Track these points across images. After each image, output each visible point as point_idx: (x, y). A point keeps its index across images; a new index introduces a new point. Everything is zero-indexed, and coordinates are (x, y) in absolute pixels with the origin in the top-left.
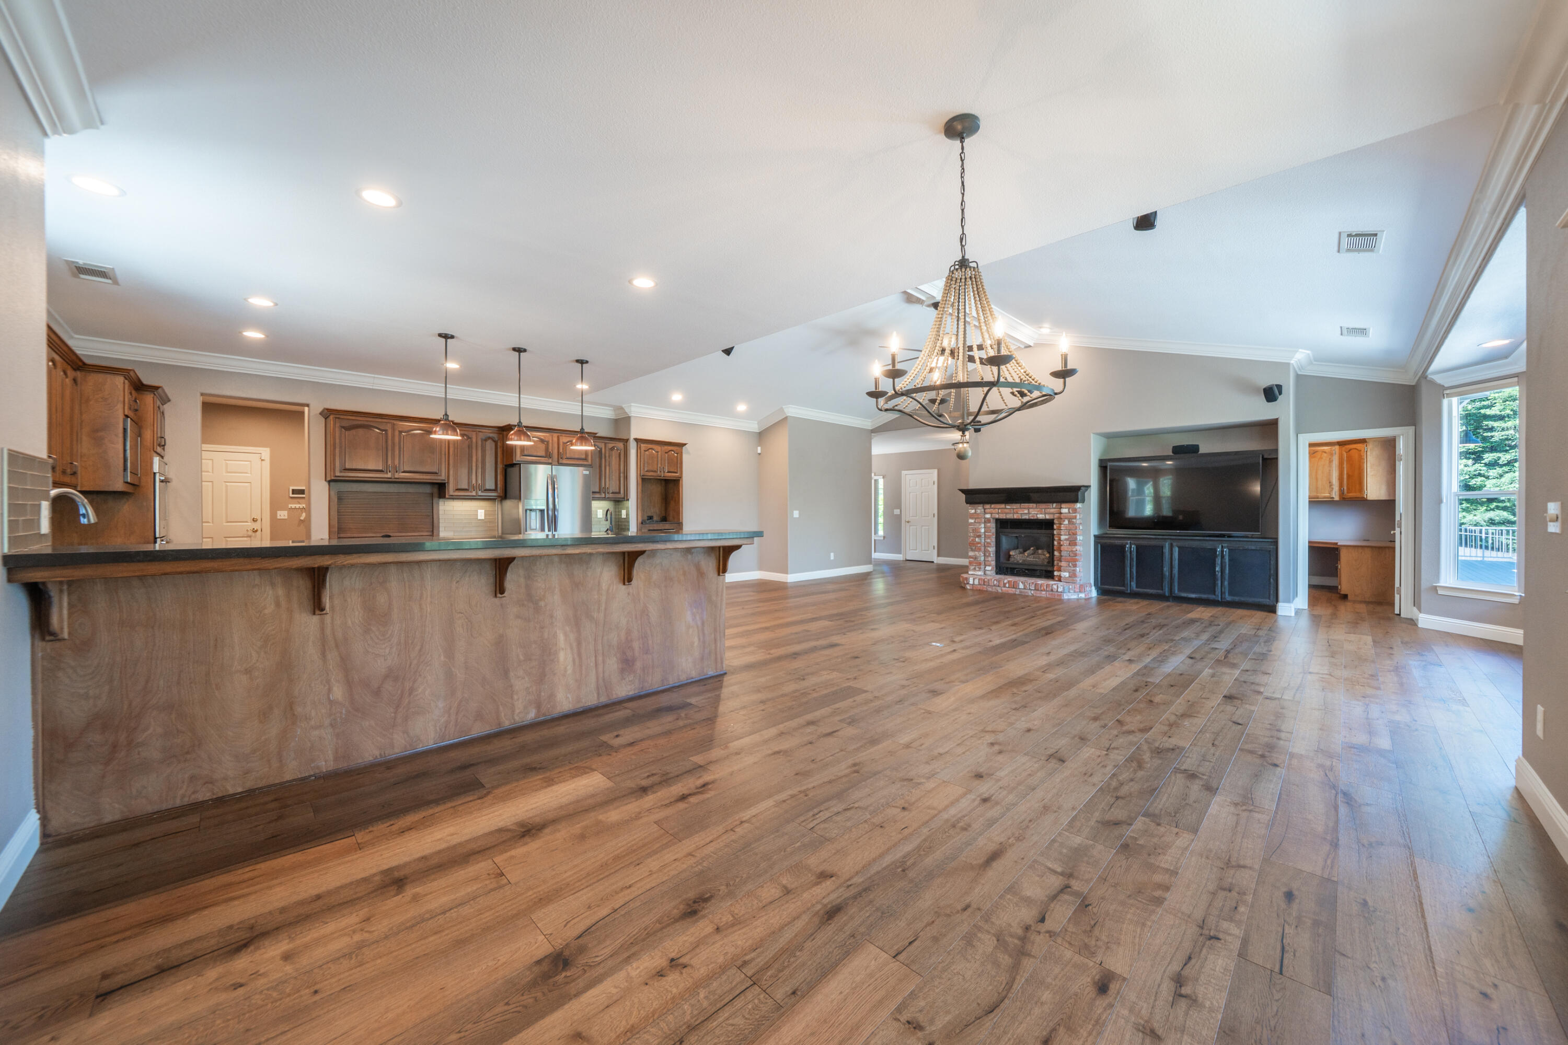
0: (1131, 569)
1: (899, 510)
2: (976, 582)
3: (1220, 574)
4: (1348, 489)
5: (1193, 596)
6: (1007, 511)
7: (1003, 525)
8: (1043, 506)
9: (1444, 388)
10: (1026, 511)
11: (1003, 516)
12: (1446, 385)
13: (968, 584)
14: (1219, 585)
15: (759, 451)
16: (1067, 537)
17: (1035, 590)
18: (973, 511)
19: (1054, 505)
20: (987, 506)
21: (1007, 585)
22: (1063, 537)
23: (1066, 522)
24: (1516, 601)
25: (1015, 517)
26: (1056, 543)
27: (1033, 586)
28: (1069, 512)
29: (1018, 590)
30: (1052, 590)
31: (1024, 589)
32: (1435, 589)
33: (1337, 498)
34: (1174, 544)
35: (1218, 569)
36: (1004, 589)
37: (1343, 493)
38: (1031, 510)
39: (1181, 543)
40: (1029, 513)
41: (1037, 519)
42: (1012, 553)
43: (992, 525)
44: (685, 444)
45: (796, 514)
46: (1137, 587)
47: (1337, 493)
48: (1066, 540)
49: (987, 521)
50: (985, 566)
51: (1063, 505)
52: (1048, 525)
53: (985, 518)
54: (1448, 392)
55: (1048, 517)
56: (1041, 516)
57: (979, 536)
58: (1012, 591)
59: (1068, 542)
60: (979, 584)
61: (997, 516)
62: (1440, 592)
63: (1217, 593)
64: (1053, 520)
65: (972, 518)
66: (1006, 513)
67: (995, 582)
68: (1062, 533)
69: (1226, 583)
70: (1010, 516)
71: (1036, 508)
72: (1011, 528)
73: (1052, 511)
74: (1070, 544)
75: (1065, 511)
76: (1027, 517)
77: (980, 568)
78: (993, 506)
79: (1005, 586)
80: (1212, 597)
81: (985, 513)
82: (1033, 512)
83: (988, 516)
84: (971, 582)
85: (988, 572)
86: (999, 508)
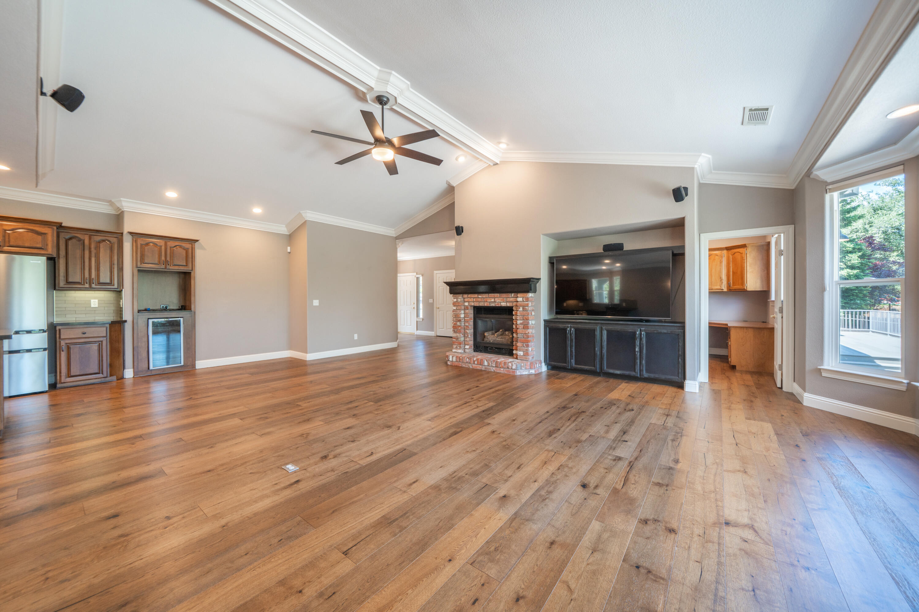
0: (571, 350)
1: (432, 300)
2: (454, 359)
3: (639, 354)
4: (733, 283)
5: (618, 372)
6: (479, 300)
7: (479, 311)
8: (504, 295)
9: (826, 184)
10: (493, 300)
11: (477, 304)
12: (829, 181)
13: (449, 360)
14: (639, 363)
15: (289, 250)
16: (521, 322)
17: (496, 367)
19: (513, 295)
20: (465, 296)
21: (476, 363)
22: (519, 322)
23: (521, 309)
24: (904, 388)
25: (486, 305)
26: (514, 326)
27: (494, 363)
28: (523, 301)
29: (484, 367)
30: (508, 368)
31: (488, 366)
32: (818, 371)
33: (725, 290)
34: (604, 328)
35: (637, 349)
36: (474, 365)
37: (730, 286)
38: (496, 299)
39: (610, 327)
40: (495, 302)
41: (501, 307)
42: (486, 334)
43: (471, 312)
44: (197, 241)
45: (316, 303)
46: (576, 364)
47: (726, 286)
48: (521, 324)
49: (466, 308)
50: (465, 345)
51: (519, 295)
52: (509, 311)
53: (465, 306)
54: (830, 187)
55: (508, 305)
56: (503, 304)
57: (460, 321)
58: (479, 367)
59: (522, 326)
60: (456, 361)
61: (473, 304)
62: (824, 374)
63: (636, 371)
64: (512, 307)
66: (479, 302)
67: (467, 360)
68: (518, 318)
69: (644, 362)
70: (482, 304)
71: (500, 297)
72: (484, 314)
73: (511, 299)
74: (523, 328)
75: (520, 299)
76: (493, 305)
77: (460, 347)
78: (469, 296)
79: (474, 364)
80: (633, 373)
81: (465, 302)
82: (498, 300)
83: (466, 304)
84: (451, 359)
85: (467, 350)
86: (474, 298)
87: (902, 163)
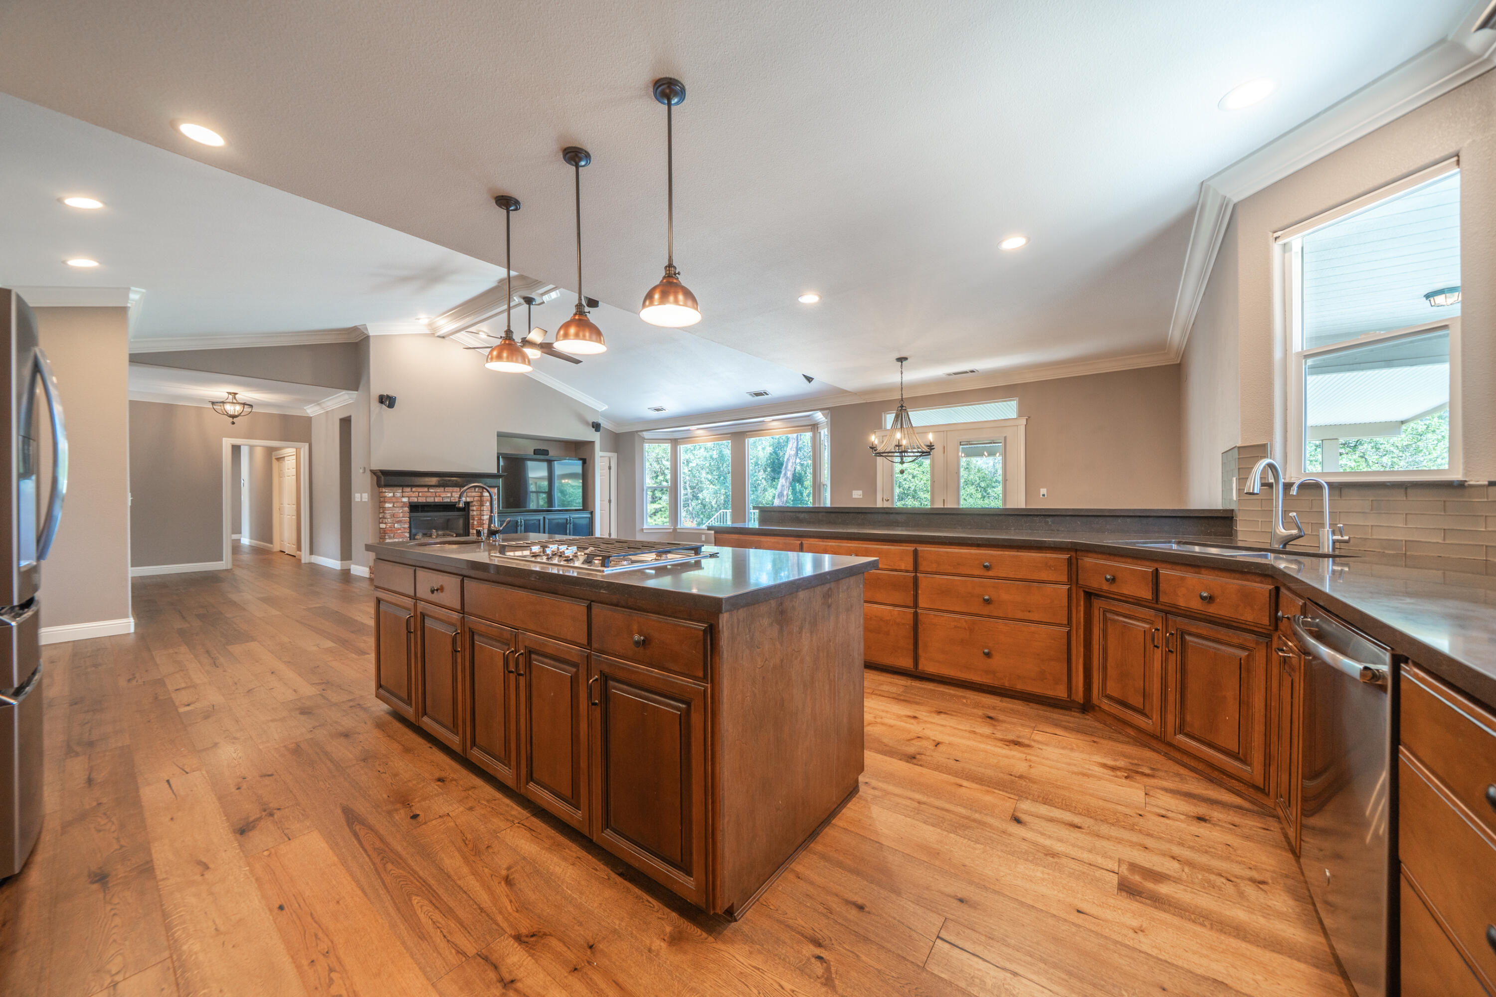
7: (415, 509)
9: (644, 439)
10: (449, 495)
11: (422, 500)
18: (391, 495)
23: (488, 504)
25: (436, 500)
26: (476, 523)
32: (642, 530)
34: (546, 518)
39: (550, 517)
40: (452, 496)
41: (458, 503)
43: (407, 509)
48: (487, 519)
49: (402, 505)
53: (402, 502)
55: (466, 500)
56: (461, 500)
61: (415, 500)
64: (469, 503)
65: (389, 503)
66: (426, 497)
68: (484, 514)
70: (430, 500)
72: (424, 511)
73: (474, 494)
75: (486, 494)
76: (449, 500)
78: (414, 489)
81: (403, 497)
83: (405, 500)
86: (419, 492)
87: (670, 439)
